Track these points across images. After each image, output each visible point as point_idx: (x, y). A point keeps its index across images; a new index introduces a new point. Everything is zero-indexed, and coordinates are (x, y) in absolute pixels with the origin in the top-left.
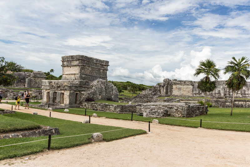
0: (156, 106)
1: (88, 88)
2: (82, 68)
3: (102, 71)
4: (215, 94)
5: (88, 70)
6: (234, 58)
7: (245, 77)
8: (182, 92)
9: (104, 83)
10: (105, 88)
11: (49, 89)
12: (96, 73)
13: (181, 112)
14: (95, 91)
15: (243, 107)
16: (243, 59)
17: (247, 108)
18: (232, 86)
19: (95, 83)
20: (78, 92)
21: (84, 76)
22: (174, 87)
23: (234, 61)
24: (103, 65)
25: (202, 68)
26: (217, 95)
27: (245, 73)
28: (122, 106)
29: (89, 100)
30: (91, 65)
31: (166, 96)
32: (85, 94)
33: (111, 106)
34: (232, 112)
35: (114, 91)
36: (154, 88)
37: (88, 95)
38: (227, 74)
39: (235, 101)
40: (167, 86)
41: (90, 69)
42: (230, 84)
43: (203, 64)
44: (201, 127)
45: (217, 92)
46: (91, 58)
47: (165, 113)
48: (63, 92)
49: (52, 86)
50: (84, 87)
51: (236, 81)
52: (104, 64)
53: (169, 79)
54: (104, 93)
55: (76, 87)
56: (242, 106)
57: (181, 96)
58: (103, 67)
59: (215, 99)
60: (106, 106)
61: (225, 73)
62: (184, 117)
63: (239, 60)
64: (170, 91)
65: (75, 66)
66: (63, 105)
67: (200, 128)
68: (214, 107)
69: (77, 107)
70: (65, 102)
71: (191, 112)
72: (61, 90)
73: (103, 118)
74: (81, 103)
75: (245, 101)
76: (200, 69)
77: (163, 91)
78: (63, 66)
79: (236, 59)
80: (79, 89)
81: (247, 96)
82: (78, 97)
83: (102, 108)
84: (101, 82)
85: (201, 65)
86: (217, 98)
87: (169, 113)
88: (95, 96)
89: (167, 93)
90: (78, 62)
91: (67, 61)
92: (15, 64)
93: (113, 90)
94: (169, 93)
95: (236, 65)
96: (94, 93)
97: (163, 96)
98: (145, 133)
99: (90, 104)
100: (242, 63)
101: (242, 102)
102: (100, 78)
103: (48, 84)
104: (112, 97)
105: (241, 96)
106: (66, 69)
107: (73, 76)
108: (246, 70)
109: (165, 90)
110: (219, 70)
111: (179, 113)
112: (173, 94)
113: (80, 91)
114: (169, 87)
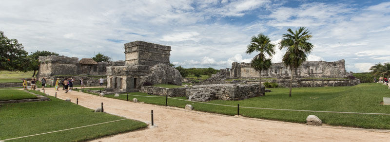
0: (205, 88)
1: (148, 73)
2: (141, 54)
3: (163, 56)
4: (282, 74)
5: (148, 56)
6: (290, 30)
7: (304, 51)
8: (250, 74)
9: (165, 67)
10: (166, 72)
11: (112, 75)
12: (157, 57)
13: (228, 94)
14: (154, 75)
15: (311, 86)
16: (301, 30)
17: (315, 88)
18: (289, 62)
19: (155, 67)
20: (137, 77)
21: (143, 61)
22: (242, 69)
23: (289, 33)
24: (164, 50)
25: (255, 44)
26: (284, 76)
27: (304, 45)
28: (175, 89)
29: (146, 84)
30: (151, 50)
31: (234, 78)
32: (143, 79)
33: (164, 90)
34: (291, 92)
35: (176, 75)
36: (222, 71)
37: (146, 79)
38: (283, 48)
39: (302, 80)
40: (236, 69)
41: (150, 54)
42: (287, 60)
43: (255, 40)
44: (238, 114)
45: (283, 72)
46: (151, 44)
47: (211, 96)
48: (122, 77)
49: (115, 72)
50: (144, 72)
51: (293, 57)
52: (166, 49)
53: (237, 63)
54: (165, 77)
55: (134, 72)
56: (309, 85)
57: (248, 78)
58: (165, 53)
59: (281, 80)
60: (160, 89)
61: (281, 48)
62: (231, 100)
63: (296, 31)
64: (239, 74)
65: (135, 52)
66: (122, 90)
67: (237, 116)
68: (280, 87)
69: (135, 91)
70: (123, 87)
71: (240, 94)
72: (120, 75)
73: (142, 103)
74: (140, 88)
75: (312, 80)
76: (253, 46)
77: (232, 75)
78: (126, 53)
79: (293, 31)
80: (137, 74)
81: (316, 75)
82: (137, 81)
83: (157, 92)
84: (161, 66)
85: (253, 41)
86: (284, 79)
87: (216, 96)
88: (155, 80)
89: (235, 75)
90: (136, 48)
91: (129, 47)
92: (102, 56)
93: (174, 74)
94: (238, 76)
95: (294, 38)
96: (153, 77)
97: (231, 78)
98: (144, 127)
99: (147, 89)
100: (299, 35)
101: (310, 82)
102: (162, 62)
103: (111, 71)
104: (174, 80)
105: (308, 76)
106: (128, 55)
107: (133, 62)
108: (305, 43)
109: (233, 73)
110: (274, 46)
111: (226, 95)
112: (241, 76)
113: (138, 76)
114: (238, 70)
